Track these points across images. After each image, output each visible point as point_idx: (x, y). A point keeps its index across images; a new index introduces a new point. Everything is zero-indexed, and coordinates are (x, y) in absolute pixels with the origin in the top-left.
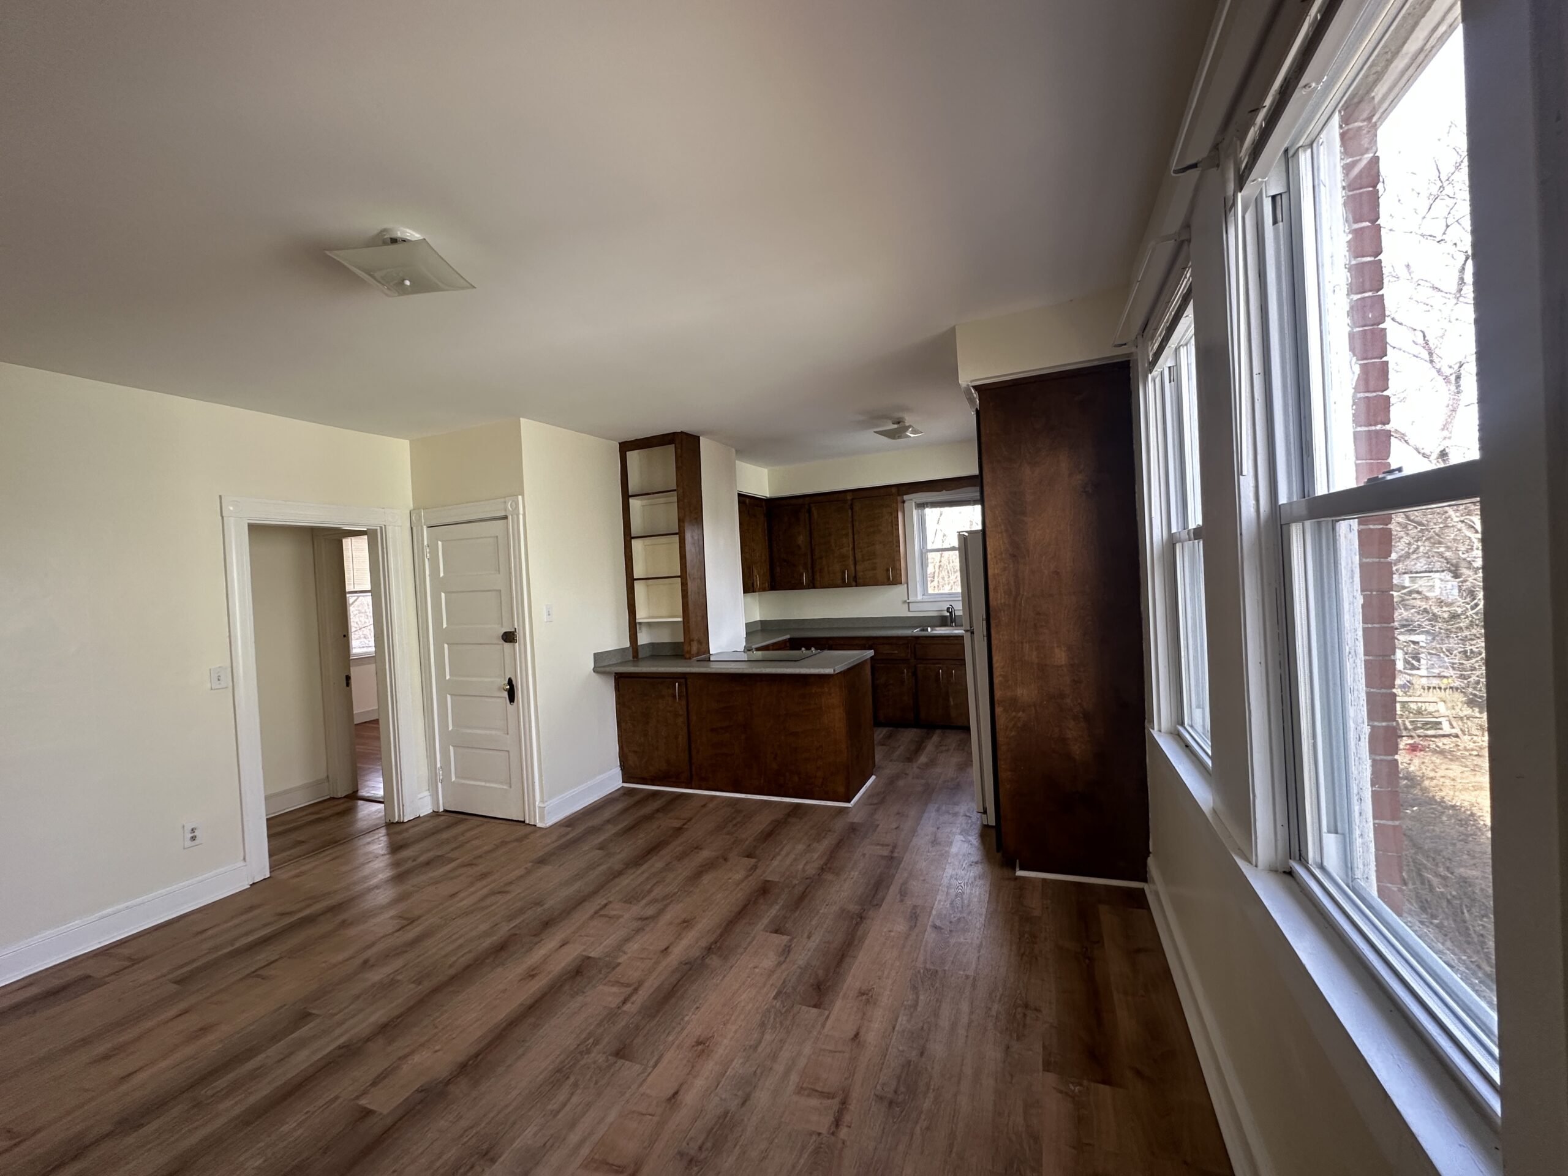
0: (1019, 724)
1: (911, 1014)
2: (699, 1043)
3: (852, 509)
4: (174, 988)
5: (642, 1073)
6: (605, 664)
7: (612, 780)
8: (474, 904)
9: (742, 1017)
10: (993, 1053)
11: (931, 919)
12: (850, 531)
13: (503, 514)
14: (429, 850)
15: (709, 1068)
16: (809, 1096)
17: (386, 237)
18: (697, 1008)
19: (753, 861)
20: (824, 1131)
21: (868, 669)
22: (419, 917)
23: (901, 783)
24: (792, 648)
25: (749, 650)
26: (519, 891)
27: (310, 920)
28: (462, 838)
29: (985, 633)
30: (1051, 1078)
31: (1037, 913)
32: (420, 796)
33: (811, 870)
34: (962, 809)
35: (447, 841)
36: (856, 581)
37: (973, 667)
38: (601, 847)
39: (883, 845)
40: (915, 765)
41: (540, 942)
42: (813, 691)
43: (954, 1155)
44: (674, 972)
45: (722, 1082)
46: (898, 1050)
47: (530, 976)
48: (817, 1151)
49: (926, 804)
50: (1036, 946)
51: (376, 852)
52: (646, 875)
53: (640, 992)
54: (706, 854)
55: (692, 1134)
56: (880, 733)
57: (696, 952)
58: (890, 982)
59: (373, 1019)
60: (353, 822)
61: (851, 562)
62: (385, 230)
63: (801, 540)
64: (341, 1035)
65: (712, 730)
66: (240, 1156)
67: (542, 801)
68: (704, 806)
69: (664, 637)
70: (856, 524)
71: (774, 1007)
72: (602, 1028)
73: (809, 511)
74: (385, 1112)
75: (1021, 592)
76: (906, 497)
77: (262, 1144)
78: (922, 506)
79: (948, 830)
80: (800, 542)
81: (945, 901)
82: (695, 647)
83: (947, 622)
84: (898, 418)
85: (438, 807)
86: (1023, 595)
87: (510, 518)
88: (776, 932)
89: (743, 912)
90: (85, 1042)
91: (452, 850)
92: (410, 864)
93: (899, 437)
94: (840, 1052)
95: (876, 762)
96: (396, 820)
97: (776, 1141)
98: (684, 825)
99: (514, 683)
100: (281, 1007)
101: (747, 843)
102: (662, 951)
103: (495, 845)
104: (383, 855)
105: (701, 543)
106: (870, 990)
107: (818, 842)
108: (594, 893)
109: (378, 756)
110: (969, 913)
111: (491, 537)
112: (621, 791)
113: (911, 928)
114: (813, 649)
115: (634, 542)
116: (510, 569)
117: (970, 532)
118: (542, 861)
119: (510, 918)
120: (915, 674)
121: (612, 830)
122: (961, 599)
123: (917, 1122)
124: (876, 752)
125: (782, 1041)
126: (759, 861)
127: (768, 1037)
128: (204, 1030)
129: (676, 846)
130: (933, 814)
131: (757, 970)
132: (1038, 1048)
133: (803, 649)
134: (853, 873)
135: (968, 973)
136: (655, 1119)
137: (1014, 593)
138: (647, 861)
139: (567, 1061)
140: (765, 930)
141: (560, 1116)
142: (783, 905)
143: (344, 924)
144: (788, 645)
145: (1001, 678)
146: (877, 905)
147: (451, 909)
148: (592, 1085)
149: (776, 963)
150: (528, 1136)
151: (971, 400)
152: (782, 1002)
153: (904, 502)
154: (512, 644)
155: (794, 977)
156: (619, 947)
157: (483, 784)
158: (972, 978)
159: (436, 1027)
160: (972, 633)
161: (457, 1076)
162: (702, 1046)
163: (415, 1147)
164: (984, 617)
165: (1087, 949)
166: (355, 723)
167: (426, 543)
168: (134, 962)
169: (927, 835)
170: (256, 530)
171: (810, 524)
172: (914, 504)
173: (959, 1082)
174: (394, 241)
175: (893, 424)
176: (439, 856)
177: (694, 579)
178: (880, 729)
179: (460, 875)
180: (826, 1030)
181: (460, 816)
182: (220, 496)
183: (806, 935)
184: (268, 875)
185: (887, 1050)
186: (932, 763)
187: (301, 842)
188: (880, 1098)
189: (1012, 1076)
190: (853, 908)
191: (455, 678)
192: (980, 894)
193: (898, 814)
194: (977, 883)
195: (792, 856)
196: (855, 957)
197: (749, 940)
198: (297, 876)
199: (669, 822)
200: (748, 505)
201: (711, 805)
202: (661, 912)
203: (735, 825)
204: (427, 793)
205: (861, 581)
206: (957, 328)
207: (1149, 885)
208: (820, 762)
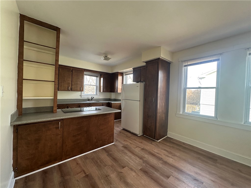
3: (72, 72)
12: (71, 77)
61: (71, 85)
205: (73, 90)
206: (161, 47)
207: (168, 136)
208: (108, 135)
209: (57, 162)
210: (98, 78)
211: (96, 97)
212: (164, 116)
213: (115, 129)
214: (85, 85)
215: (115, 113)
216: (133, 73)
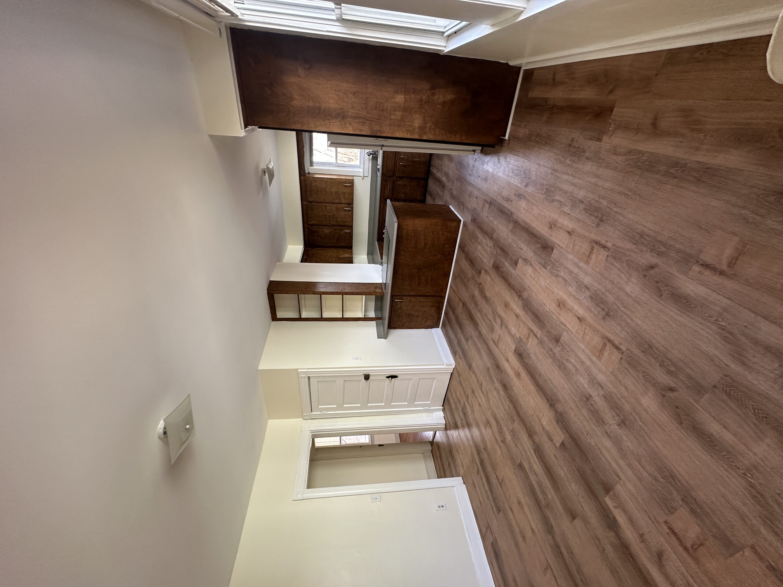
0: (433, 127)
1: (564, 205)
2: (559, 306)
3: (312, 202)
4: (501, 513)
5: (567, 332)
6: (383, 333)
7: (437, 333)
8: (485, 396)
9: (552, 285)
10: (589, 167)
11: (522, 188)
12: (323, 204)
13: (307, 379)
14: (459, 414)
15: (571, 302)
16: (591, 259)
17: (163, 437)
18: (544, 304)
19: (482, 271)
20: (607, 254)
21: (397, 204)
22: (487, 419)
23: (455, 193)
24: (383, 241)
25: (382, 264)
26: (482, 377)
27: (482, 462)
28: (456, 400)
29: (384, 139)
30: (605, 138)
31: (527, 132)
32: (435, 417)
33: (491, 244)
34: (471, 162)
35: (456, 406)
36: (351, 204)
37: (400, 147)
38: (467, 340)
39: (484, 207)
40: (447, 184)
41: (505, 370)
42: (405, 233)
43: (629, 194)
44: (527, 314)
45: (577, 297)
46: (579, 213)
47: (519, 375)
48: (615, 258)
49: (467, 181)
50: (543, 135)
51: (457, 435)
52: (482, 321)
53: (533, 329)
54: (477, 293)
55: (596, 313)
56: (429, 200)
57: (520, 303)
58: (547, 212)
59: (526, 440)
60: (443, 444)
61: (340, 206)
62: (160, 438)
63: (327, 231)
64: (530, 452)
65: (419, 285)
66: (570, 491)
67: (443, 365)
68: (454, 291)
69: (372, 304)
70: (320, 200)
71: (550, 269)
72: (546, 347)
73: (312, 225)
74: (563, 437)
75: (364, 116)
76: (307, 172)
77: (567, 483)
78: (312, 163)
79: (481, 171)
80: (328, 232)
81: (515, 179)
82: (378, 290)
83: (375, 157)
84: (262, 172)
85: (441, 409)
86: (365, 115)
87: (309, 375)
88: (516, 264)
89: (505, 278)
90: (517, 544)
91: (460, 404)
92: (464, 422)
93: (273, 173)
94: (574, 241)
95: (443, 204)
96: (444, 426)
97: (606, 276)
98: (462, 302)
99: (388, 376)
100: (515, 474)
101: (474, 273)
102: (517, 317)
103: (460, 386)
104: (459, 432)
105: (326, 283)
106: (550, 223)
107: (478, 239)
108: (487, 345)
109: (415, 434)
110: (522, 167)
111: (318, 384)
112: (443, 329)
113: (525, 198)
114: (384, 231)
115: (323, 317)
116: (334, 376)
117: (328, 140)
118: (470, 367)
119: (493, 382)
120: (401, 178)
121: (460, 335)
122: (363, 150)
123: (612, 209)
124: (438, 203)
125: (565, 268)
126: (483, 268)
127: (562, 274)
128: (519, 503)
129: (471, 306)
130: (472, 178)
131: (532, 276)
132: (590, 143)
133: (384, 236)
134: (495, 224)
135: (550, 173)
136: (587, 328)
137: (363, 120)
138: (476, 321)
139: (556, 363)
140: (515, 269)
141: (578, 368)
142: (505, 259)
143: (485, 449)
144: (380, 243)
145: (408, 134)
146: (511, 214)
147: (486, 407)
148: (568, 353)
149: (530, 266)
150: (583, 381)
151: (253, 130)
152: (548, 266)
153: (309, 173)
154: (370, 376)
155: (538, 258)
156: (512, 336)
157: (433, 390)
158: (552, 171)
159: (533, 415)
160: (383, 146)
161: (554, 408)
162: (561, 304)
163: (579, 426)
164: (375, 139)
165: (549, 108)
166: (400, 442)
167: (320, 413)
168: (489, 527)
169: (482, 183)
170: (310, 485)
171: (319, 225)
172: (310, 167)
173: (598, 186)
174: (165, 433)
175: (265, 175)
176: (462, 409)
177: (344, 288)
178: (427, 199)
179: (472, 402)
180: (564, 247)
181: (446, 400)
182: (293, 500)
183: (520, 250)
184: (461, 477)
185: (577, 219)
186: (447, 175)
187: (449, 464)
188: (598, 225)
189: (600, 158)
190: (511, 226)
191: (384, 401)
192: (514, 160)
193: (470, 196)
194: (508, 161)
195: (483, 252)
196: (534, 228)
197: (518, 277)
198: (463, 466)
199: (460, 309)
200: (307, 258)
201: (455, 288)
202: (500, 317)
203: (465, 278)
204: (434, 413)
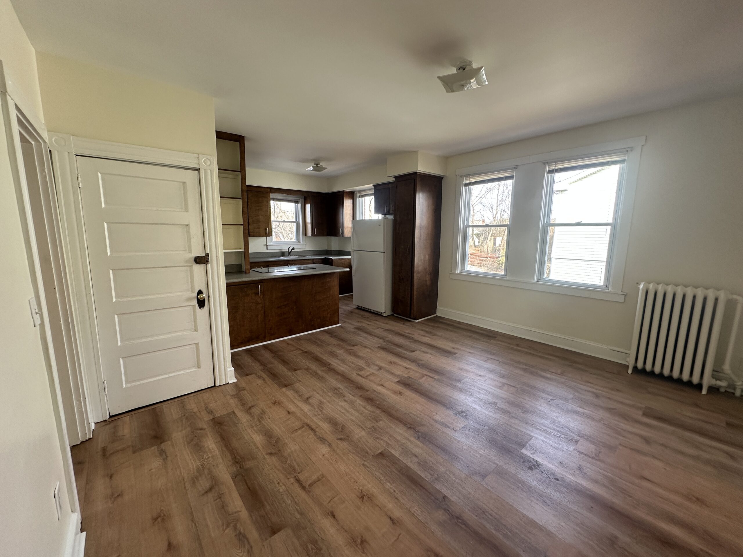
13: (196, 166)
42: (327, 280)
65: (278, 307)
205: (252, 234)
206: (419, 152)
207: (438, 314)
208: (329, 311)
209: (260, 342)
210: (300, 205)
211: (298, 248)
212: (428, 278)
213: (342, 308)
214: (273, 221)
215: (340, 272)
216: (375, 194)
